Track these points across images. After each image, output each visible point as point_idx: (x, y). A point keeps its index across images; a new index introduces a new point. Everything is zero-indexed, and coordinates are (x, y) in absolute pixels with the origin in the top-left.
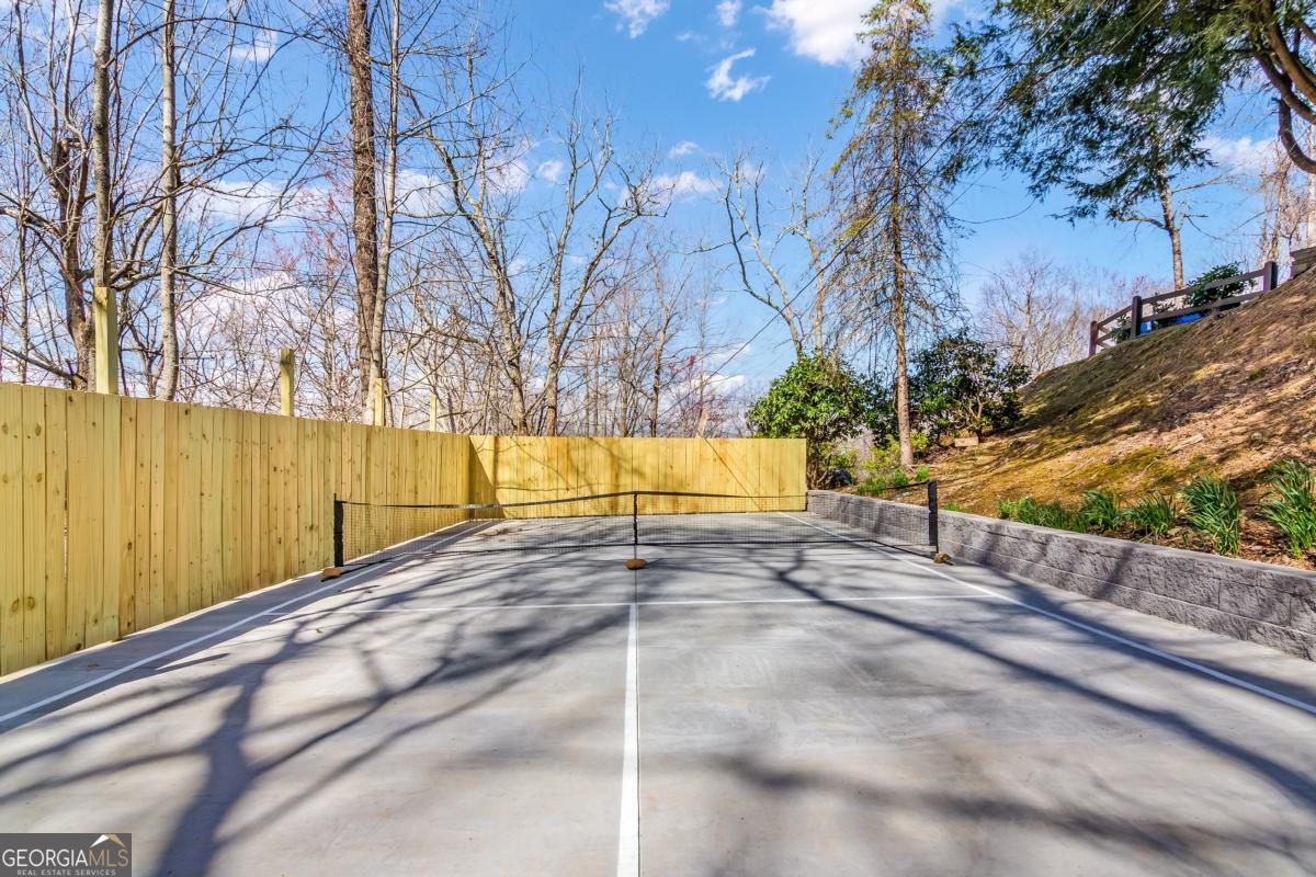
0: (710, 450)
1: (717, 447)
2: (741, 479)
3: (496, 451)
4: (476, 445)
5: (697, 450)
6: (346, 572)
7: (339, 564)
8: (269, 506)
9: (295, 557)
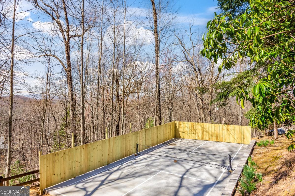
0: (225, 127)
1: (227, 127)
2: (233, 135)
3: (179, 124)
4: (176, 123)
5: (222, 127)
6: (138, 155)
7: (137, 153)
8: (127, 146)
9: (131, 152)
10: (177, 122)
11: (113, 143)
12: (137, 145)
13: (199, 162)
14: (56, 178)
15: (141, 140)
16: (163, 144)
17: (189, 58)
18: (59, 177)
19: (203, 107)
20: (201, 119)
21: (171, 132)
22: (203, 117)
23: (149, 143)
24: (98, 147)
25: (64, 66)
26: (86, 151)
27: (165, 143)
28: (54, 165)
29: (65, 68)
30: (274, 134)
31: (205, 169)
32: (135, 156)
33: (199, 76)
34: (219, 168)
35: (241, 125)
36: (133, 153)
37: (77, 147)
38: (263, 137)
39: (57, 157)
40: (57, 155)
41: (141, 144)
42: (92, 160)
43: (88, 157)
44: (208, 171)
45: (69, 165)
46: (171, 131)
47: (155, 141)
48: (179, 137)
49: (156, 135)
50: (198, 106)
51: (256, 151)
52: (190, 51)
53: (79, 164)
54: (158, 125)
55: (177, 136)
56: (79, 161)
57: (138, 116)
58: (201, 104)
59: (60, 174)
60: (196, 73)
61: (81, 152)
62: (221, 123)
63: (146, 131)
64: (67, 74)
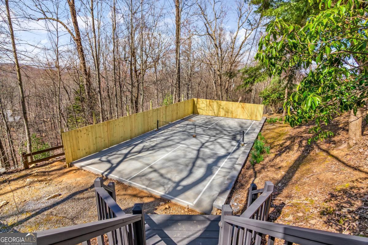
0: (241, 105)
2: (247, 112)
3: (197, 101)
5: (238, 105)
6: (159, 130)
7: (158, 129)
8: (148, 122)
9: (152, 128)
10: (195, 99)
11: (134, 119)
12: (158, 121)
13: (214, 136)
14: (81, 153)
15: (161, 117)
16: (182, 120)
17: (210, 32)
18: (84, 152)
19: (221, 84)
20: (218, 96)
21: (190, 109)
22: (220, 94)
23: (169, 119)
24: (120, 124)
25: (72, 34)
26: (108, 127)
27: (184, 119)
28: (77, 141)
29: (73, 36)
30: (282, 112)
31: (218, 143)
32: (156, 131)
33: (219, 52)
34: (230, 142)
35: (254, 102)
36: (154, 129)
37: (98, 124)
38: (273, 114)
39: (79, 134)
40: (79, 131)
41: (161, 120)
42: (115, 136)
43: (111, 133)
44: (220, 144)
45: (93, 140)
46: (190, 107)
47: (175, 117)
48: (198, 114)
49: (176, 112)
50: (215, 83)
51: (265, 127)
52: (212, 23)
53: (103, 140)
54: (177, 102)
55: (195, 112)
56: (102, 137)
57: (156, 91)
58: (219, 81)
59: (85, 149)
60: (217, 49)
61: (103, 129)
62: (237, 101)
63: (166, 108)
64: (76, 44)
